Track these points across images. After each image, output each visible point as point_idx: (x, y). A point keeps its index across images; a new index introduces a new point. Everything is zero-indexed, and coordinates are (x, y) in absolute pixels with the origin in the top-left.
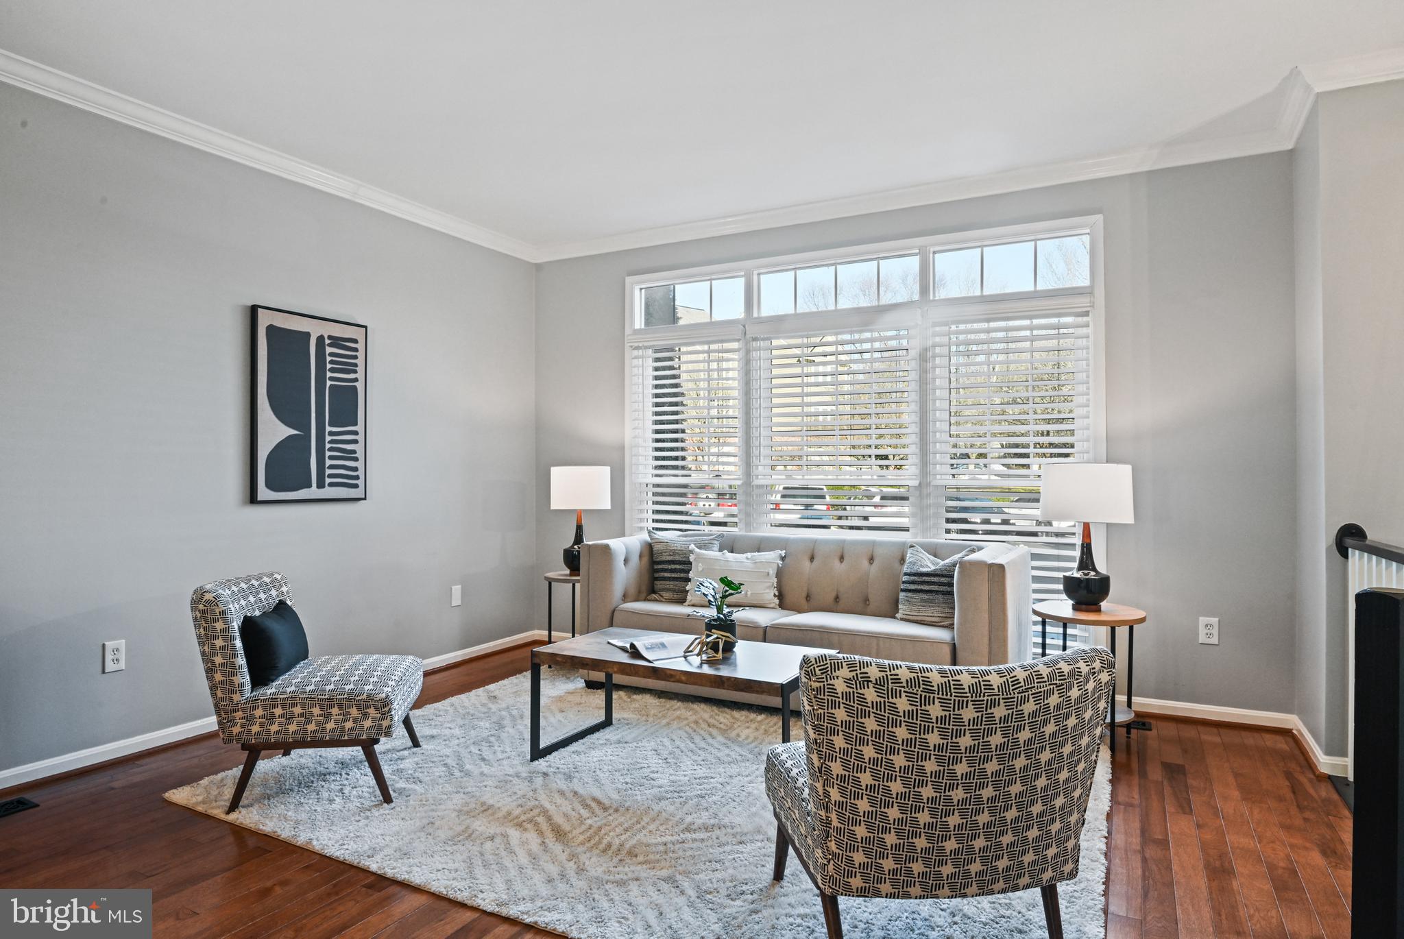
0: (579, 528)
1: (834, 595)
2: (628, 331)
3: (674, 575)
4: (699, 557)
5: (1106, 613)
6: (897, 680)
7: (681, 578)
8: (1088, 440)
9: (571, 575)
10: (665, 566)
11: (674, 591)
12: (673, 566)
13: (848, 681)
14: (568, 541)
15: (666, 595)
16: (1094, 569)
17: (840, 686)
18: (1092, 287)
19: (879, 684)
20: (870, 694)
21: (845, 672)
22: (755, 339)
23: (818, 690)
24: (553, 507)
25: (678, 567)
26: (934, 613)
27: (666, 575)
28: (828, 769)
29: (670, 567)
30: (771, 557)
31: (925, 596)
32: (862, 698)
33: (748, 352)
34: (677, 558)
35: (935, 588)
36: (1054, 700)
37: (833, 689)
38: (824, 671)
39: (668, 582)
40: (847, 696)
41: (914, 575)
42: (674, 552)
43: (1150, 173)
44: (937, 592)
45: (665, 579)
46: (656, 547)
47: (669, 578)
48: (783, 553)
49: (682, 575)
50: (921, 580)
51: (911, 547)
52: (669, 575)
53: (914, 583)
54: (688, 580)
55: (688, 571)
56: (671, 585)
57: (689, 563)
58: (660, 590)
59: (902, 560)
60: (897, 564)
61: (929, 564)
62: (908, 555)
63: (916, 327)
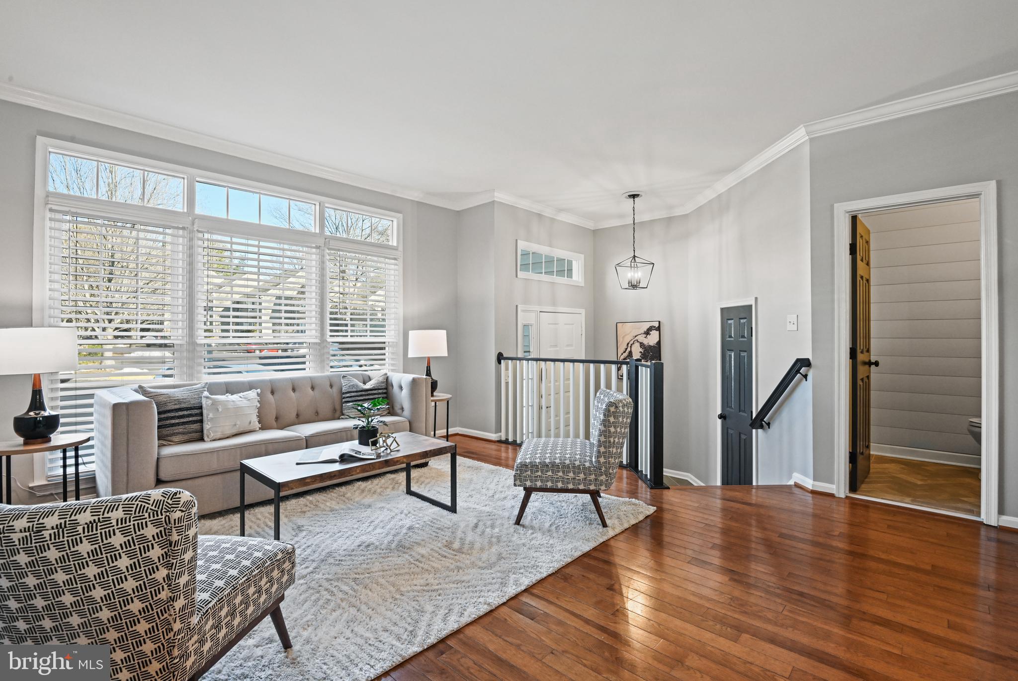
0: (37, 393)
1: (296, 413)
4: (211, 402)
5: (435, 396)
7: (190, 421)
10: (172, 414)
11: (183, 433)
12: (181, 413)
14: (22, 410)
15: (176, 439)
18: (397, 246)
25: (185, 413)
27: (173, 421)
29: (177, 414)
30: (253, 395)
34: (183, 406)
35: (373, 397)
39: (177, 427)
41: (361, 391)
42: (179, 401)
44: (375, 399)
45: (173, 425)
47: (178, 424)
48: (259, 391)
49: (191, 419)
50: (366, 393)
51: (344, 377)
52: (177, 421)
53: (361, 396)
54: (201, 421)
55: (201, 414)
56: (180, 429)
57: (201, 408)
58: (167, 436)
59: (331, 386)
60: (329, 389)
61: (363, 385)
62: (344, 382)
63: (318, 248)
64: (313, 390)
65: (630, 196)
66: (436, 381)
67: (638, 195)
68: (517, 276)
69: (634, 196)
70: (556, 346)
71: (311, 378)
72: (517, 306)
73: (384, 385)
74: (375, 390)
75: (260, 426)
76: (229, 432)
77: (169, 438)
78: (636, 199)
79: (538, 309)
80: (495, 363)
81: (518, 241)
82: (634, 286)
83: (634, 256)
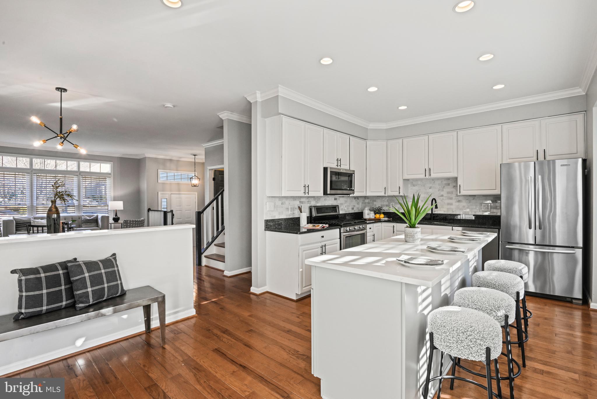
4: (34, 221)
16: (117, 216)
22: (33, 173)
31: (90, 223)
33: (31, 176)
41: (87, 220)
43: (120, 157)
44: (92, 222)
50: (89, 220)
59: (79, 218)
60: (78, 219)
61: (88, 218)
62: (83, 217)
63: (77, 176)
66: (120, 217)
68: (158, 182)
69: (195, 155)
70: (180, 206)
71: (72, 216)
72: (158, 192)
74: (92, 220)
79: (170, 193)
80: (147, 212)
81: (158, 170)
82: (195, 186)
83: (195, 176)
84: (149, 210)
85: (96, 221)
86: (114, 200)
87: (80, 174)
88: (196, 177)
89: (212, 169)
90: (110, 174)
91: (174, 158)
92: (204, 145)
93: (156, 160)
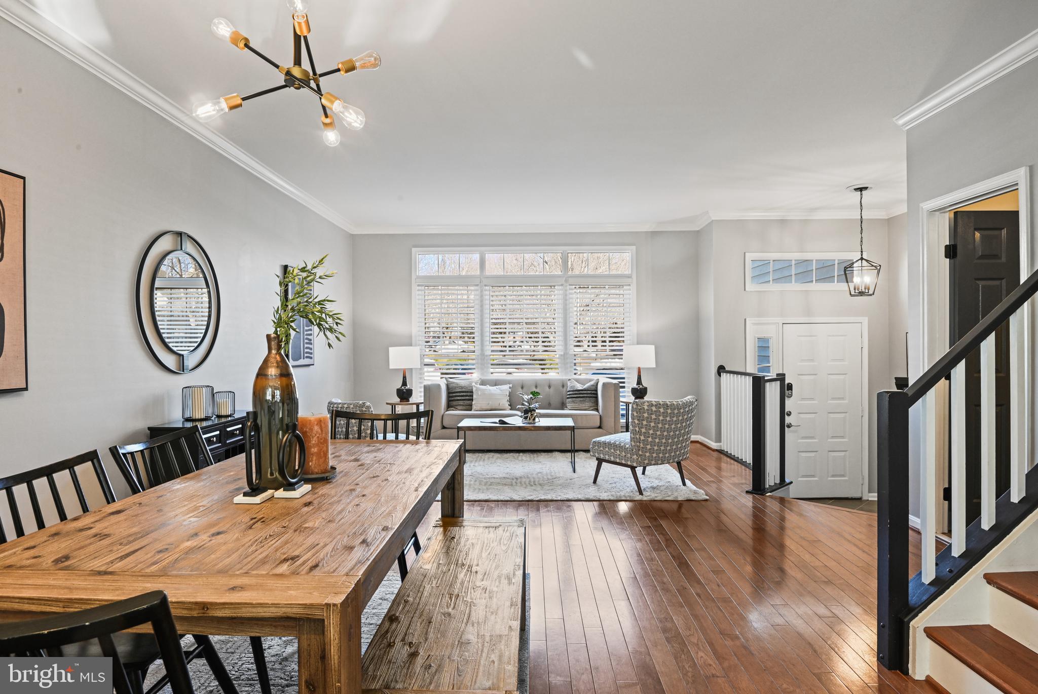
0: (404, 378)
2: (413, 277)
3: (463, 398)
4: (477, 389)
6: (660, 404)
8: (630, 336)
9: (400, 402)
11: (463, 405)
12: (462, 394)
13: (648, 406)
14: (399, 385)
15: (459, 407)
16: (642, 385)
17: (646, 407)
18: (631, 274)
19: (656, 406)
20: (654, 409)
21: (646, 404)
22: (485, 286)
23: (640, 409)
24: (391, 367)
25: (464, 394)
26: (587, 404)
27: (458, 398)
28: (641, 431)
30: (506, 387)
31: (582, 399)
32: (652, 410)
33: (482, 291)
34: (463, 390)
35: (586, 395)
36: (682, 411)
37: (644, 408)
38: (641, 404)
40: (648, 410)
41: (575, 391)
42: (462, 388)
43: (652, 232)
44: (586, 397)
45: (458, 400)
46: (451, 386)
47: (460, 400)
48: (511, 385)
49: (467, 398)
50: (579, 392)
51: (569, 380)
52: (460, 398)
53: (576, 394)
54: (472, 400)
55: (472, 396)
56: (461, 403)
57: (472, 392)
58: (457, 406)
59: (563, 386)
60: (561, 388)
61: (579, 387)
62: (569, 383)
63: (562, 285)
64: (549, 388)
65: (856, 189)
66: (647, 388)
67: (866, 188)
68: (745, 290)
69: (861, 189)
71: (549, 380)
72: (745, 319)
73: (594, 388)
74: (585, 390)
75: (510, 407)
76: (485, 407)
77: (456, 407)
78: (863, 192)
79: (780, 320)
80: (715, 375)
81: (746, 254)
82: (861, 294)
83: (862, 259)
84: (721, 370)
85: (594, 394)
86: (639, 343)
87: (566, 281)
88: (864, 263)
89: (941, 210)
90: (629, 277)
91: (792, 216)
92: (901, 122)
93: (739, 225)
